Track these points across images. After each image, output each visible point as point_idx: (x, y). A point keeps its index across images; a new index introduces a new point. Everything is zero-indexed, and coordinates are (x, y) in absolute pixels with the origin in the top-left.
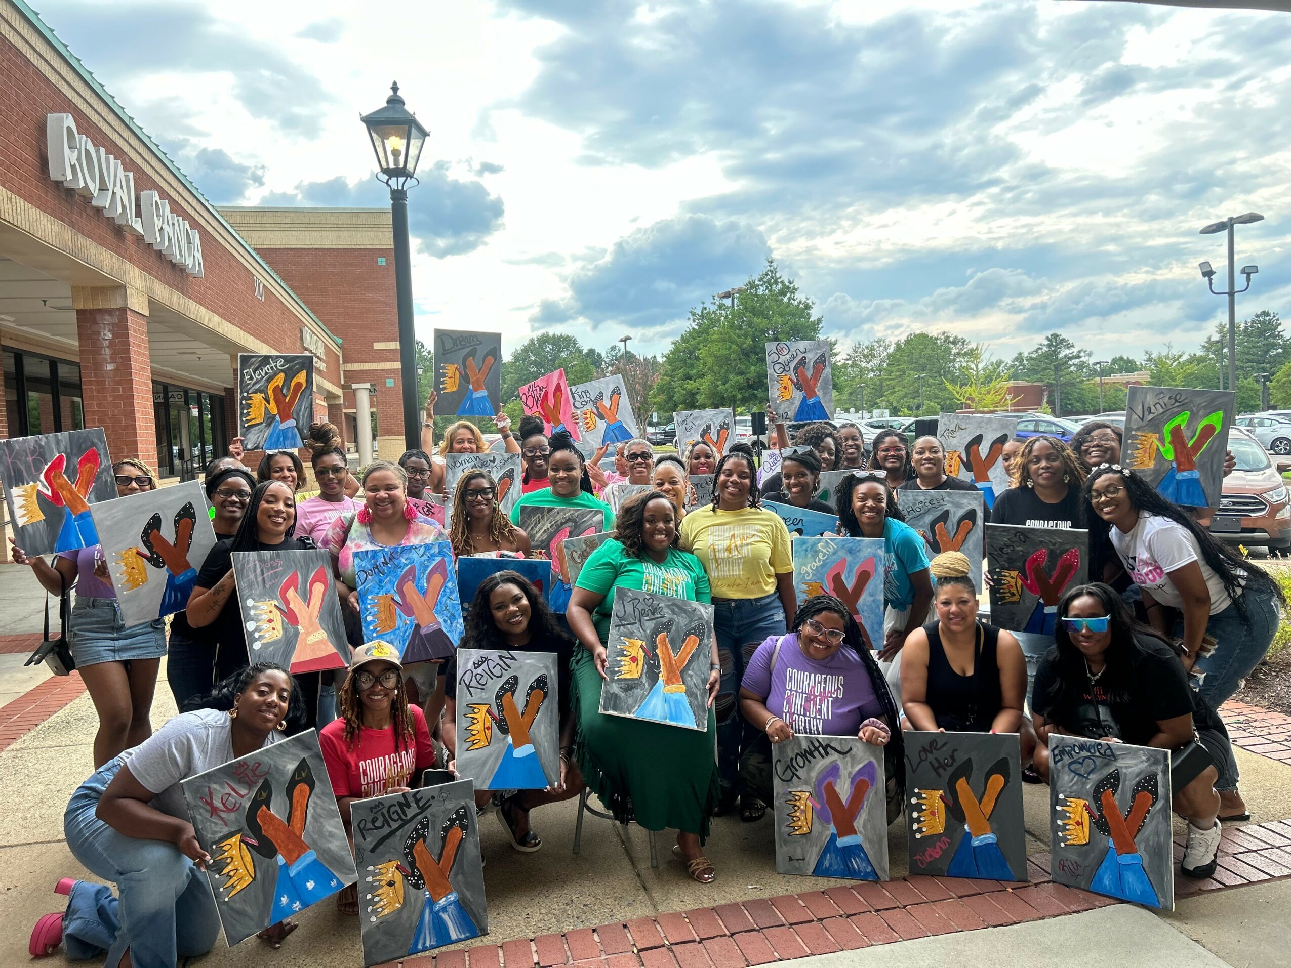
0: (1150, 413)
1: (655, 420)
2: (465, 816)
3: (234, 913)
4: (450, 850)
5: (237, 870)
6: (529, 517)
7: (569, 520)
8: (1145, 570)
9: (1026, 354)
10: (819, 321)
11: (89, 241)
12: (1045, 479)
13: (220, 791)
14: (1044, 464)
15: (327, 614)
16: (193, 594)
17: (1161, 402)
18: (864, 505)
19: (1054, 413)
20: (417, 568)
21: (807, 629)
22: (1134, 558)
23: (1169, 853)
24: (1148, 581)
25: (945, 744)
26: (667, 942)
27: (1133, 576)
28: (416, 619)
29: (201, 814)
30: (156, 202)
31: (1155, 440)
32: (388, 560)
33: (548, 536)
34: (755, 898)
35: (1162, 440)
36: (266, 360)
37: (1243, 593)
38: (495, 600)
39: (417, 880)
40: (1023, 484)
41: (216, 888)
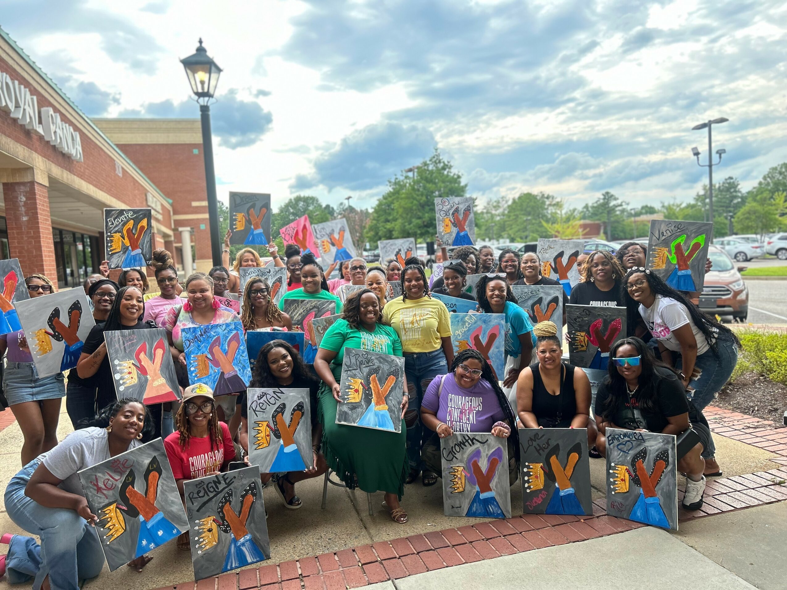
0: (663, 235)
1: (368, 247)
2: (255, 488)
3: (113, 552)
4: (246, 508)
5: (114, 525)
6: (290, 306)
7: (314, 307)
8: (659, 330)
9: (590, 205)
10: (466, 186)
11: (9, 140)
12: (601, 276)
13: (103, 478)
14: (600, 267)
15: (165, 367)
16: (81, 357)
17: (669, 229)
18: (493, 294)
19: (608, 240)
20: (221, 338)
21: (459, 370)
22: (653, 323)
23: (675, 496)
24: (661, 336)
25: (543, 435)
26: (379, 559)
27: (652, 334)
28: (221, 369)
29: (91, 492)
30: (52, 115)
31: (666, 252)
32: (203, 333)
33: (302, 317)
34: (431, 531)
35: (670, 252)
36: (121, 212)
37: (716, 342)
38: (271, 358)
39: (226, 528)
40: (588, 280)
41: (101, 537)
